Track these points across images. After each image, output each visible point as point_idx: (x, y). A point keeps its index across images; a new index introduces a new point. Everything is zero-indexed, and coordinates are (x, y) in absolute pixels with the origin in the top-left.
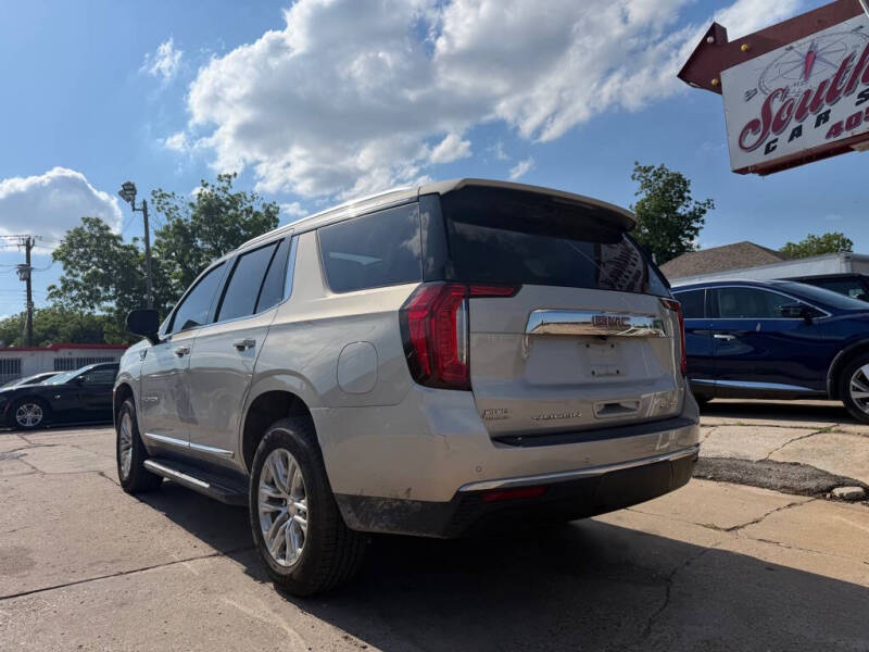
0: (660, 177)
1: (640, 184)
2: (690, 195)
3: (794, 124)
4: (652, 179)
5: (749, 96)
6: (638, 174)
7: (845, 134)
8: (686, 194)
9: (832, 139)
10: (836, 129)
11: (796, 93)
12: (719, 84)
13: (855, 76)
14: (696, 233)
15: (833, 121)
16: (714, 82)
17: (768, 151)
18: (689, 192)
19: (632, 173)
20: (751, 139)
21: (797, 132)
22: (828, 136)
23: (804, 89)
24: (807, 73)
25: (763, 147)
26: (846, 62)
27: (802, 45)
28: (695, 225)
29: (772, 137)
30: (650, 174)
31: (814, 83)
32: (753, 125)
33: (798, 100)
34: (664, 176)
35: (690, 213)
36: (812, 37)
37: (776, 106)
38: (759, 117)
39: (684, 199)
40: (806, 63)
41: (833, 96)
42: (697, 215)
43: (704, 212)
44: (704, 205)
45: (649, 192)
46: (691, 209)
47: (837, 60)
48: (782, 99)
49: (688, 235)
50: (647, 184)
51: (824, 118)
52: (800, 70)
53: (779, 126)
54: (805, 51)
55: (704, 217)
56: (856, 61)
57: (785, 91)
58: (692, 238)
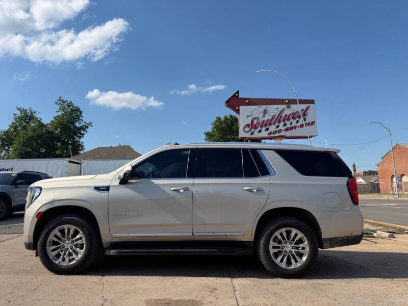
0: (70, 107)
1: (59, 107)
2: (82, 118)
3: (259, 129)
4: (66, 107)
5: (248, 116)
6: (59, 102)
7: (272, 135)
8: (81, 118)
9: (269, 136)
10: (270, 133)
11: (261, 120)
12: (239, 110)
13: (276, 120)
14: (83, 136)
15: (270, 130)
16: (237, 108)
17: (251, 134)
18: (82, 117)
19: (56, 101)
20: (247, 129)
21: (260, 131)
22: (268, 134)
23: (263, 120)
24: (264, 115)
25: (251, 132)
26: (274, 116)
27: (263, 107)
28: (82, 132)
29: (253, 130)
30: (65, 104)
31: (266, 119)
32: (248, 125)
33: (261, 123)
34: (71, 107)
35: (81, 127)
36: (267, 106)
37: (255, 122)
38: (250, 123)
39: (79, 119)
40: (264, 112)
41: (270, 124)
42: (84, 128)
43: (88, 127)
44: (88, 124)
45: (63, 112)
46: (82, 125)
47: (272, 115)
48: (257, 120)
49: (78, 136)
50: (63, 109)
51: (267, 129)
52: (262, 114)
53: (255, 128)
54: (264, 109)
55: (87, 130)
56: (276, 117)
57: (258, 119)
58: (80, 138)
